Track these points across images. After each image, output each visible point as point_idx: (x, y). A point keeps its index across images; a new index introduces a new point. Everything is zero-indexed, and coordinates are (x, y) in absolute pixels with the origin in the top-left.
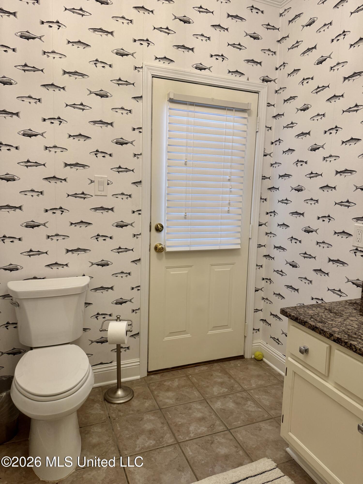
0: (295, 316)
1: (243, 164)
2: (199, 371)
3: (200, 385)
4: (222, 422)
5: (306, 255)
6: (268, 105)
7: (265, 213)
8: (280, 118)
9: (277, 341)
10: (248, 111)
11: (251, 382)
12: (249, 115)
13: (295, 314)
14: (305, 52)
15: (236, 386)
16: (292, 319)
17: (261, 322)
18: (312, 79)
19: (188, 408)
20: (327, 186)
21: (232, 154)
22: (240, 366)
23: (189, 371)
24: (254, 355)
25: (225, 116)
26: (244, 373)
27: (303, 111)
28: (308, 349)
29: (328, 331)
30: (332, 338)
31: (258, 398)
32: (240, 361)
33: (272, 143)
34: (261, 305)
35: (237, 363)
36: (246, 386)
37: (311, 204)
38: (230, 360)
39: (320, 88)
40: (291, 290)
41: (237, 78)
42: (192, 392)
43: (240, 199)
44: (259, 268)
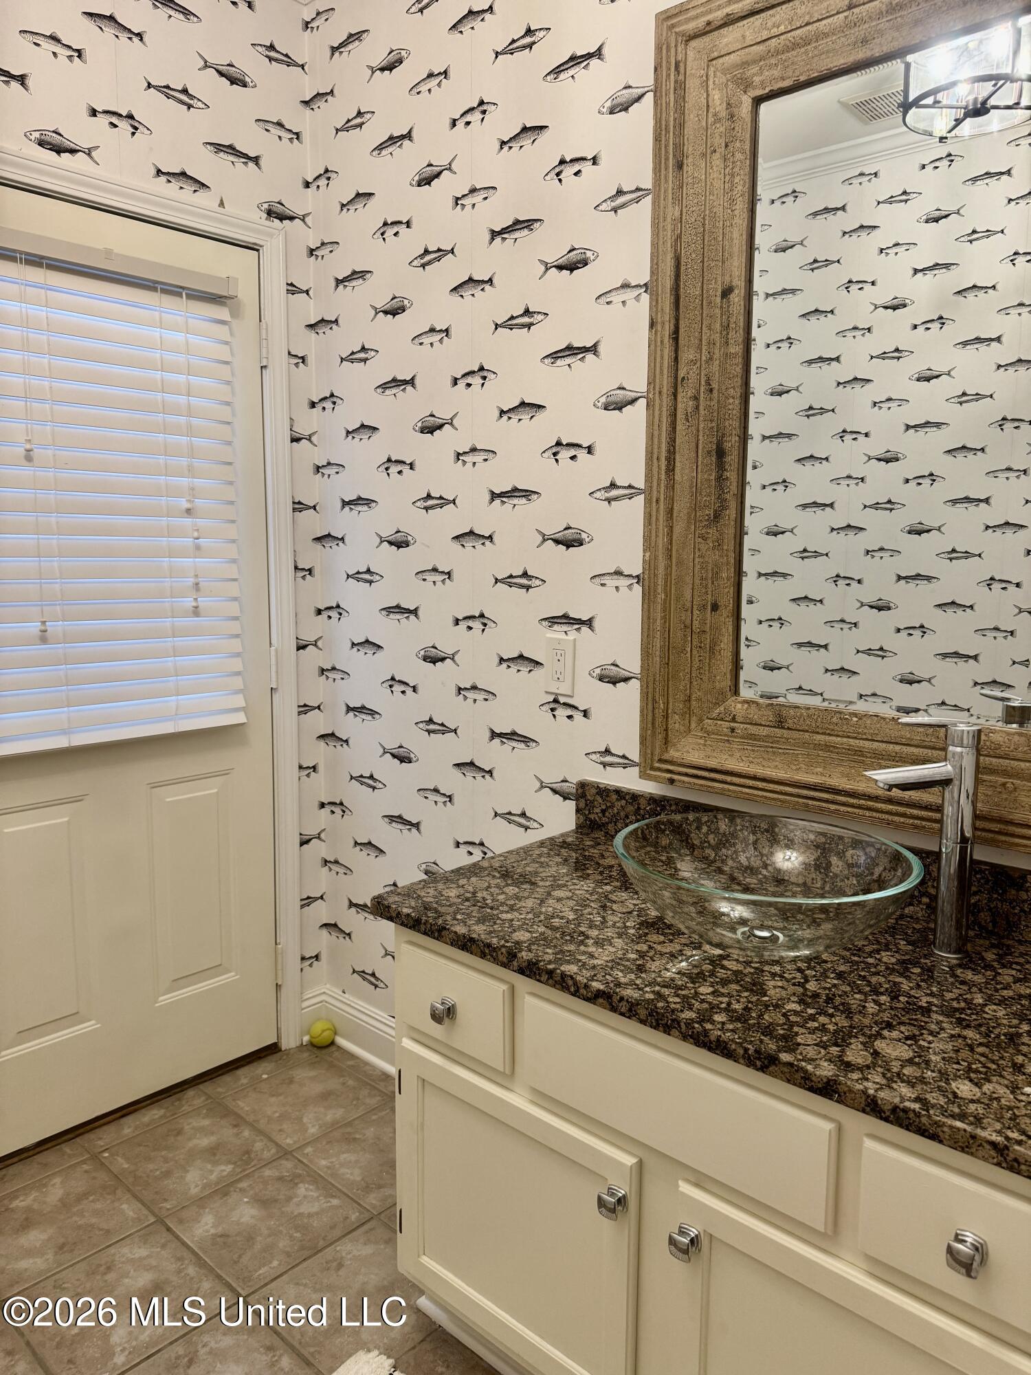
0: (413, 914)
1: (230, 464)
2: (136, 1128)
3: (141, 1177)
4: (219, 1277)
5: (433, 727)
6: (290, 288)
7: (313, 611)
8: (327, 330)
9: (372, 978)
10: (228, 302)
11: (305, 1120)
12: (235, 314)
13: (413, 908)
14: (384, 146)
15: (258, 1145)
16: (406, 926)
17: (324, 932)
18: (408, 227)
19: (102, 1269)
20: (471, 533)
21: (190, 431)
22: (268, 1078)
23: (100, 1139)
24: (308, 1033)
25: (156, 310)
26: (281, 1098)
27: (389, 317)
28: (453, 1005)
29: (503, 946)
30: (515, 963)
31: (328, 1168)
32: (267, 1064)
33: (313, 405)
34: (322, 881)
35: (259, 1071)
36: (291, 1137)
37: (434, 582)
38: (237, 1068)
39: (431, 252)
40: (400, 826)
41: (187, 194)
42: (114, 1209)
43: (233, 572)
44: (308, 775)
